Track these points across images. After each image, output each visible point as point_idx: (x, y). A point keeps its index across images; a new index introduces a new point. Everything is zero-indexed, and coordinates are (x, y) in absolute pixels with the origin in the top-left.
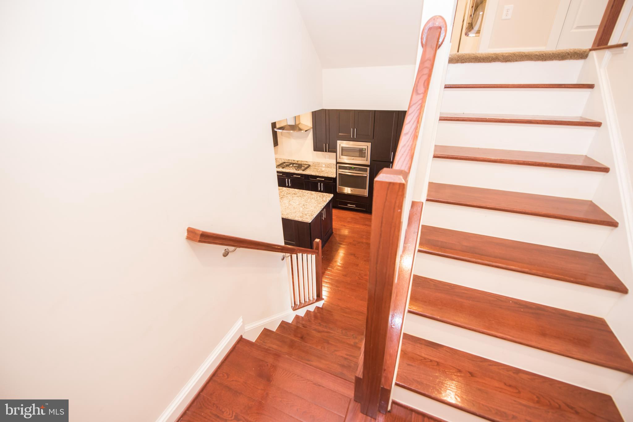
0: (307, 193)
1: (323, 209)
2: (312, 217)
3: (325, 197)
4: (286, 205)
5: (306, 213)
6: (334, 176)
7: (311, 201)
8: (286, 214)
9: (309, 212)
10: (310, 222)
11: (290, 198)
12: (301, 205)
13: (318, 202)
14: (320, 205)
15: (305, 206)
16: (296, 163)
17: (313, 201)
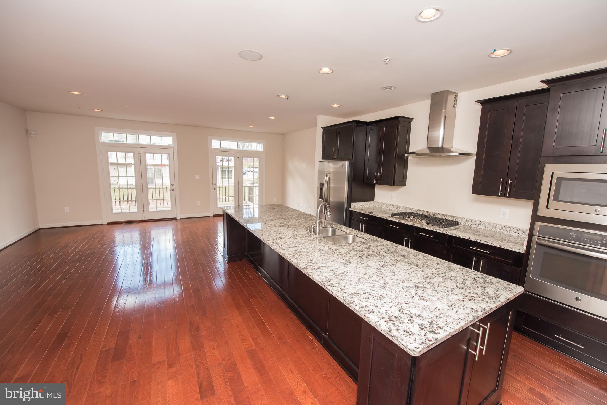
0: (438, 264)
1: (484, 320)
2: (431, 336)
3: (493, 286)
4: (368, 271)
5: (414, 311)
6: (522, 249)
7: (443, 284)
8: (353, 291)
9: (424, 314)
10: (416, 355)
11: (388, 260)
12: (407, 284)
13: (467, 293)
14: (471, 305)
15: (420, 291)
16: (432, 216)
17: (450, 284)
